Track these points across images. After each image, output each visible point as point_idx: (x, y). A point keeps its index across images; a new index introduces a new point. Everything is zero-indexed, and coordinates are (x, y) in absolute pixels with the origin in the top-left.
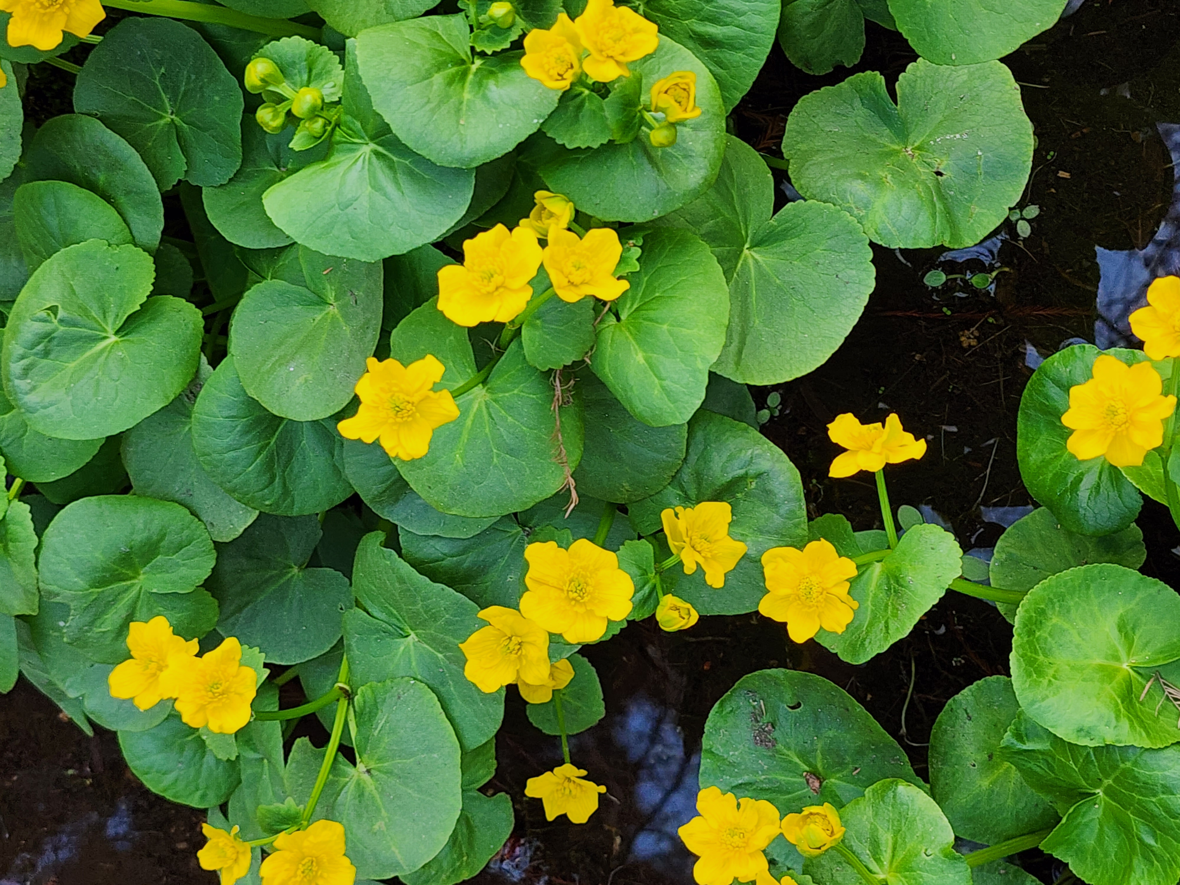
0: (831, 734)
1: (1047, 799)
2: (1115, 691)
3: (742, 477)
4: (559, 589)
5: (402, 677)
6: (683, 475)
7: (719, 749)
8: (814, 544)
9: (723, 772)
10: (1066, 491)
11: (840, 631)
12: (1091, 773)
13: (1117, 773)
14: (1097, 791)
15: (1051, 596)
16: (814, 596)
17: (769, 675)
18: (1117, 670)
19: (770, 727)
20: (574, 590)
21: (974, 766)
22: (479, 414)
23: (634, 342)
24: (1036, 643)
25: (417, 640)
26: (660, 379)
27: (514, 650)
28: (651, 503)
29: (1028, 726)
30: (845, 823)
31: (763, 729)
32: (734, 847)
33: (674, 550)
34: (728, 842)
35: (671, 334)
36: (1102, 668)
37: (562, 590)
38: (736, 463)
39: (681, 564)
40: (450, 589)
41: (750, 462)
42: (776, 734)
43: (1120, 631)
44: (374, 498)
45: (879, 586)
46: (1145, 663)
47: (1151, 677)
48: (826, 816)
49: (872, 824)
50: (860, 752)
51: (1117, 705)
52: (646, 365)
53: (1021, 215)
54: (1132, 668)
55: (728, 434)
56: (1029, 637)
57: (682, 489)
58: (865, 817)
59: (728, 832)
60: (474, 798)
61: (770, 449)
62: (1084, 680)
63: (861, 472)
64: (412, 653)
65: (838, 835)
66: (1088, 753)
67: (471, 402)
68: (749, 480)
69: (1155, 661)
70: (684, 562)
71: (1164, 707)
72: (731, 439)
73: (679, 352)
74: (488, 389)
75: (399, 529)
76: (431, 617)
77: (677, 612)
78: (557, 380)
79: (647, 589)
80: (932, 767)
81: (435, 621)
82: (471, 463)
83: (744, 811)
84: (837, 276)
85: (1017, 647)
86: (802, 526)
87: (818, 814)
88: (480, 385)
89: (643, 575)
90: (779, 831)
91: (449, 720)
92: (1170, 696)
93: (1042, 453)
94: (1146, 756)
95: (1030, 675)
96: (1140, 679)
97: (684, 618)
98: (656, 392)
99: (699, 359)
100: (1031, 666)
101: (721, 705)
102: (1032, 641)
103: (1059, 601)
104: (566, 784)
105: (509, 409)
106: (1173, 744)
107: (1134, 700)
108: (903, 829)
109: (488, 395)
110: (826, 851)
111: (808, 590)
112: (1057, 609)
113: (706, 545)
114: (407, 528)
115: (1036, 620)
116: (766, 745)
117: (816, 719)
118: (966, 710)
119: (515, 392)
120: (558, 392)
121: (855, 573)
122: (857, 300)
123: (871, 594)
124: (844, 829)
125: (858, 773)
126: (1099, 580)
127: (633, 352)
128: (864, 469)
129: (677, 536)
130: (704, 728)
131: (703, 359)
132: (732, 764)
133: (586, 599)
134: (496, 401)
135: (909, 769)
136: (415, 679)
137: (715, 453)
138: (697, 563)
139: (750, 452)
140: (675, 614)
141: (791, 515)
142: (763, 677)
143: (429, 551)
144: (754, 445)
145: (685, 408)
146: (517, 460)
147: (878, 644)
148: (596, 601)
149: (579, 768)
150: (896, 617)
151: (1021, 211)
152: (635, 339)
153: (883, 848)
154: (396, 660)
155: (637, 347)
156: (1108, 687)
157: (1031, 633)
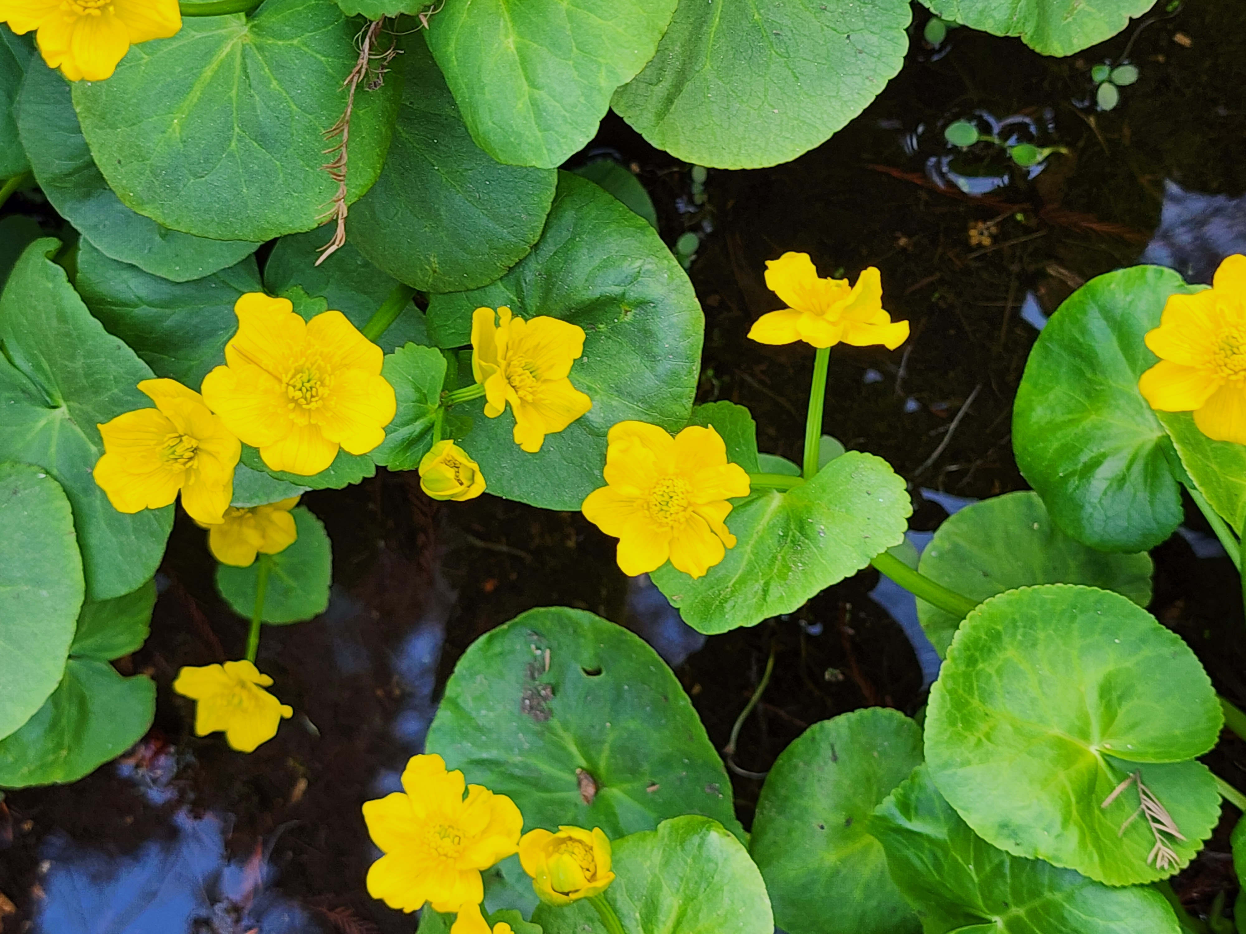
0: (632, 725)
1: (914, 906)
2: (1071, 782)
3: (615, 299)
4: (276, 378)
5: (30, 465)
6: (527, 272)
7: (468, 703)
8: (696, 431)
9: (464, 736)
10: (1073, 474)
11: (696, 573)
12: (996, 891)
13: (1036, 903)
14: (995, 918)
15: (1017, 617)
16: (673, 510)
17: (569, 618)
18: (1080, 752)
19: (549, 690)
20: (299, 385)
21: (822, 827)
22: (227, 65)
23: (507, 16)
24: (974, 679)
25: (68, 416)
26: (533, 85)
27: (181, 457)
28: (465, 302)
29: (922, 796)
30: (616, 864)
31: (539, 692)
32: (439, 855)
33: (477, 375)
34: (433, 845)
35: (570, 16)
36: (1059, 744)
37: (280, 381)
38: (612, 275)
39: (483, 400)
40: (131, 351)
41: (634, 279)
42: (555, 704)
43: (1101, 697)
44: (54, 180)
45: (771, 527)
46: (1122, 753)
47: (1128, 777)
48: (591, 848)
49: (655, 876)
50: (666, 763)
51: (1068, 805)
52: (517, 58)
53: (1110, 75)
54: (1103, 755)
55: (613, 226)
56: (968, 666)
57: (519, 293)
58: (648, 863)
59: (438, 829)
60: (102, 673)
61: (670, 269)
62: (1030, 753)
63: (800, 342)
64: (55, 434)
65: (601, 884)
66: (1002, 864)
67: (222, 40)
68: (624, 307)
69: (1139, 754)
70: (488, 398)
71: (1134, 826)
72: (616, 236)
73: (575, 49)
74: (254, 26)
75: (81, 240)
76: (92, 386)
77: (453, 471)
78: (367, 40)
79: (418, 426)
80: (762, 813)
81: (96, 393)
82: (193, 138)
83: (471, 804)
84: (848, 37)
85: (947, 676)
86: (684, 401)
87: (580, 842)
88: (242, 15)
89: (418, 401)
90: (513, 850)
91: (80, 547)
92: (1147, 811)
93: (1053, 411)
94: (1089, 893)
95: (953, 723)
96: (1110, 775)
97: (461, 484)
98: (520, 105)
99: (603, 69)
100: (959, 711)
101: (490, 641)
102: (970, 675)
103: (1025, 627)
104: (238, 690)
105: (278, 67)
106: (1134, 885)
107: (1094, 804)
108: (701, 897)
109: (251, 36)
110: (576, 901)
111: (667, 498)
112: (1019, 637)
113: (529, 380)
114: (92, 242)
115: (984, 646)
116: (536, 715)
117: (618, 696)
118: (832, 746)
119: (295, 42)
120: (363, 61)
121: (746, 492)
122: (867, 82)
123: (755, 536)
124: (612, 876)
125: (654, 792)
126: (1092, 613)
127: (502, 32)
128: (805, 340)
129: (489, 355)
130: (454, 665)
131: (611, 72)
132: (479, 729)
133: (313, 406)
134: (260, 48)
135: (728, 807)
136: (47, 473)
137: (585, 251)
138: (507, 403)
139: (638, 263)
140: (450, 473)
141: (673, 378)
142: (560, 619)
143: (117, 288)
144: (648, 256)
145: (558, 143)
146: (268, 156)
147: (745, 612)
148: (329, 415)
149: (261, 672)
150: (785, 580)
151: (1112, 70)
152: (512, 11)
153: (662, 918)
154: (29, 437)
155: (510, 25)
156: (1062, 775)
157: (971, 662)
